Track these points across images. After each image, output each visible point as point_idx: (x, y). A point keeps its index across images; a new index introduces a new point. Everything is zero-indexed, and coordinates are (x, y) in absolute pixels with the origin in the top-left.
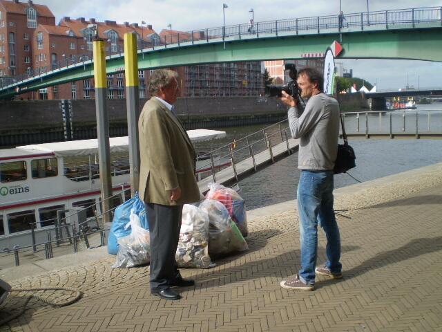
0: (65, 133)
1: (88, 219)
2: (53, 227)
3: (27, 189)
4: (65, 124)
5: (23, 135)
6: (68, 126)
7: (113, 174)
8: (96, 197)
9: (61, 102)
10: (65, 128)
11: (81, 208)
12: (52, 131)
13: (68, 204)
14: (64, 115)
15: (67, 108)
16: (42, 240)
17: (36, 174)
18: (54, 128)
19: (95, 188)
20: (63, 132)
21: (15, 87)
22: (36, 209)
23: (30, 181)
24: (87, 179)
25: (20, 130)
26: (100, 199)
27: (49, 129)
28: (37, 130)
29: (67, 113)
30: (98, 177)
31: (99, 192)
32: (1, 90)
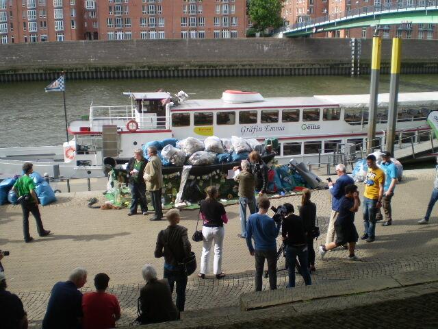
0: (353, 69)
1: (357, 152)
2: (332, 153)
3: (319, 127)
4: (353, 61)
5: (315, 69)
6: (356, 63)
7: (378, 122)
8: (364, 138)
9: (351, 40)
10: (353, 65)
11: (353, 144)
12: (341, 66)
13: (344, 140)
14: (353, 53)
15: (356, 46)
16: (324, 160)
17: (326, 117)
18: (343, 64)
19: (365, 132)
20: (350, 68)
21: (312, 28)
22: (323, 141)
23: (321, 122)
24: (360, 124)
25: (312, 65)
26: (366, 139)
27: (339, 64)
28: (327, 65)
29: (356, 51)
30: (367, 123)
31: (365, 134)
32: (299, 29)
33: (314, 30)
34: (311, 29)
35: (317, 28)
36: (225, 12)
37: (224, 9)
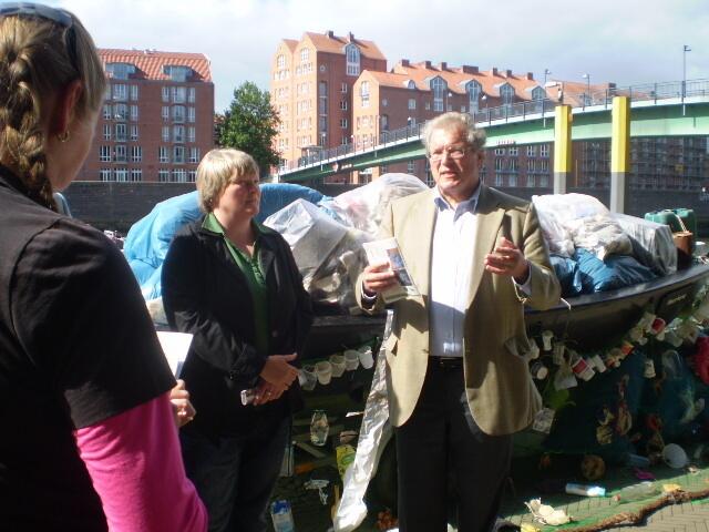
21: (333, 163)
32: (310, 166)
33: (336, 168)
34: (329, 166)
35: (340, 163)
36: (179, 139)
37: (176, 132)
